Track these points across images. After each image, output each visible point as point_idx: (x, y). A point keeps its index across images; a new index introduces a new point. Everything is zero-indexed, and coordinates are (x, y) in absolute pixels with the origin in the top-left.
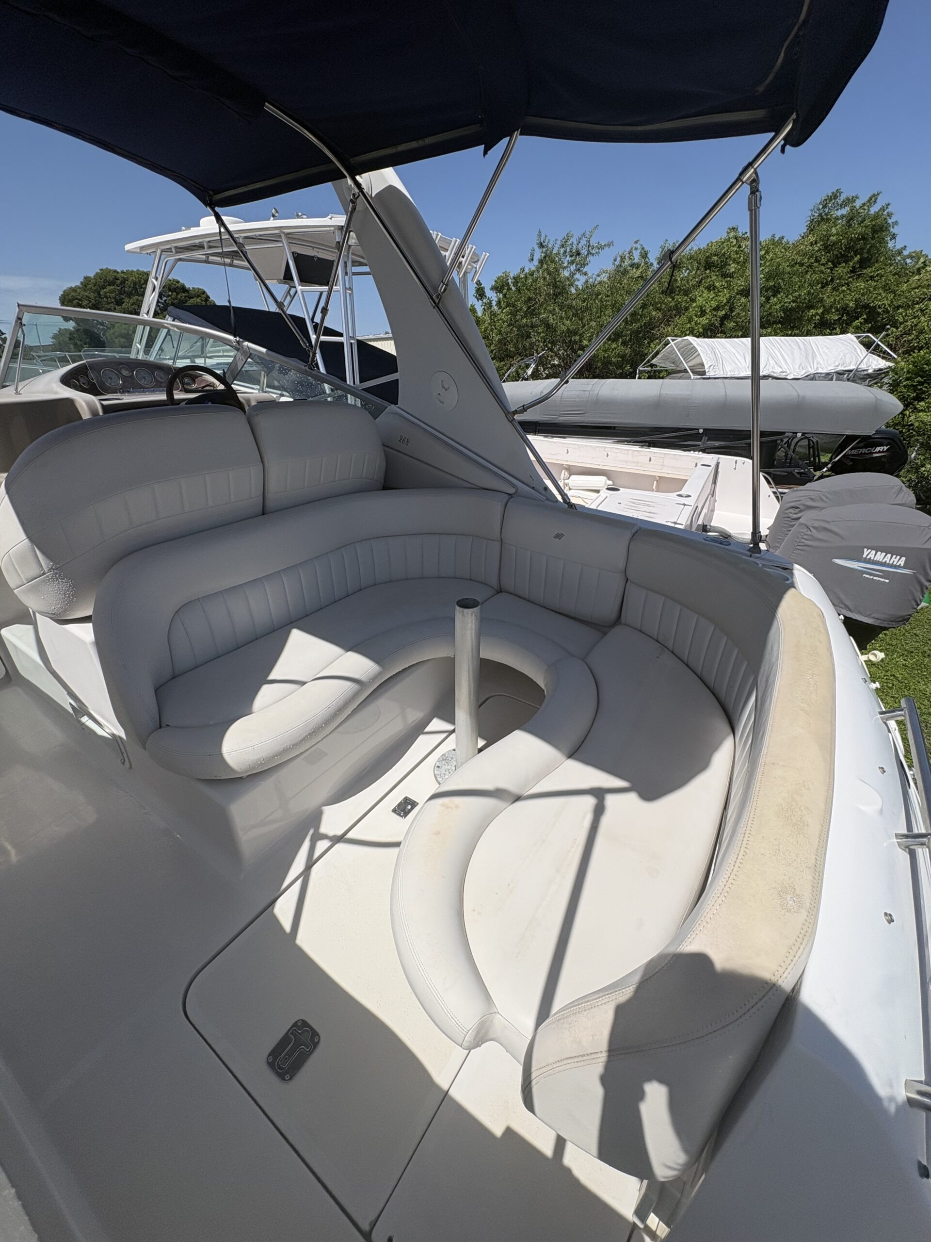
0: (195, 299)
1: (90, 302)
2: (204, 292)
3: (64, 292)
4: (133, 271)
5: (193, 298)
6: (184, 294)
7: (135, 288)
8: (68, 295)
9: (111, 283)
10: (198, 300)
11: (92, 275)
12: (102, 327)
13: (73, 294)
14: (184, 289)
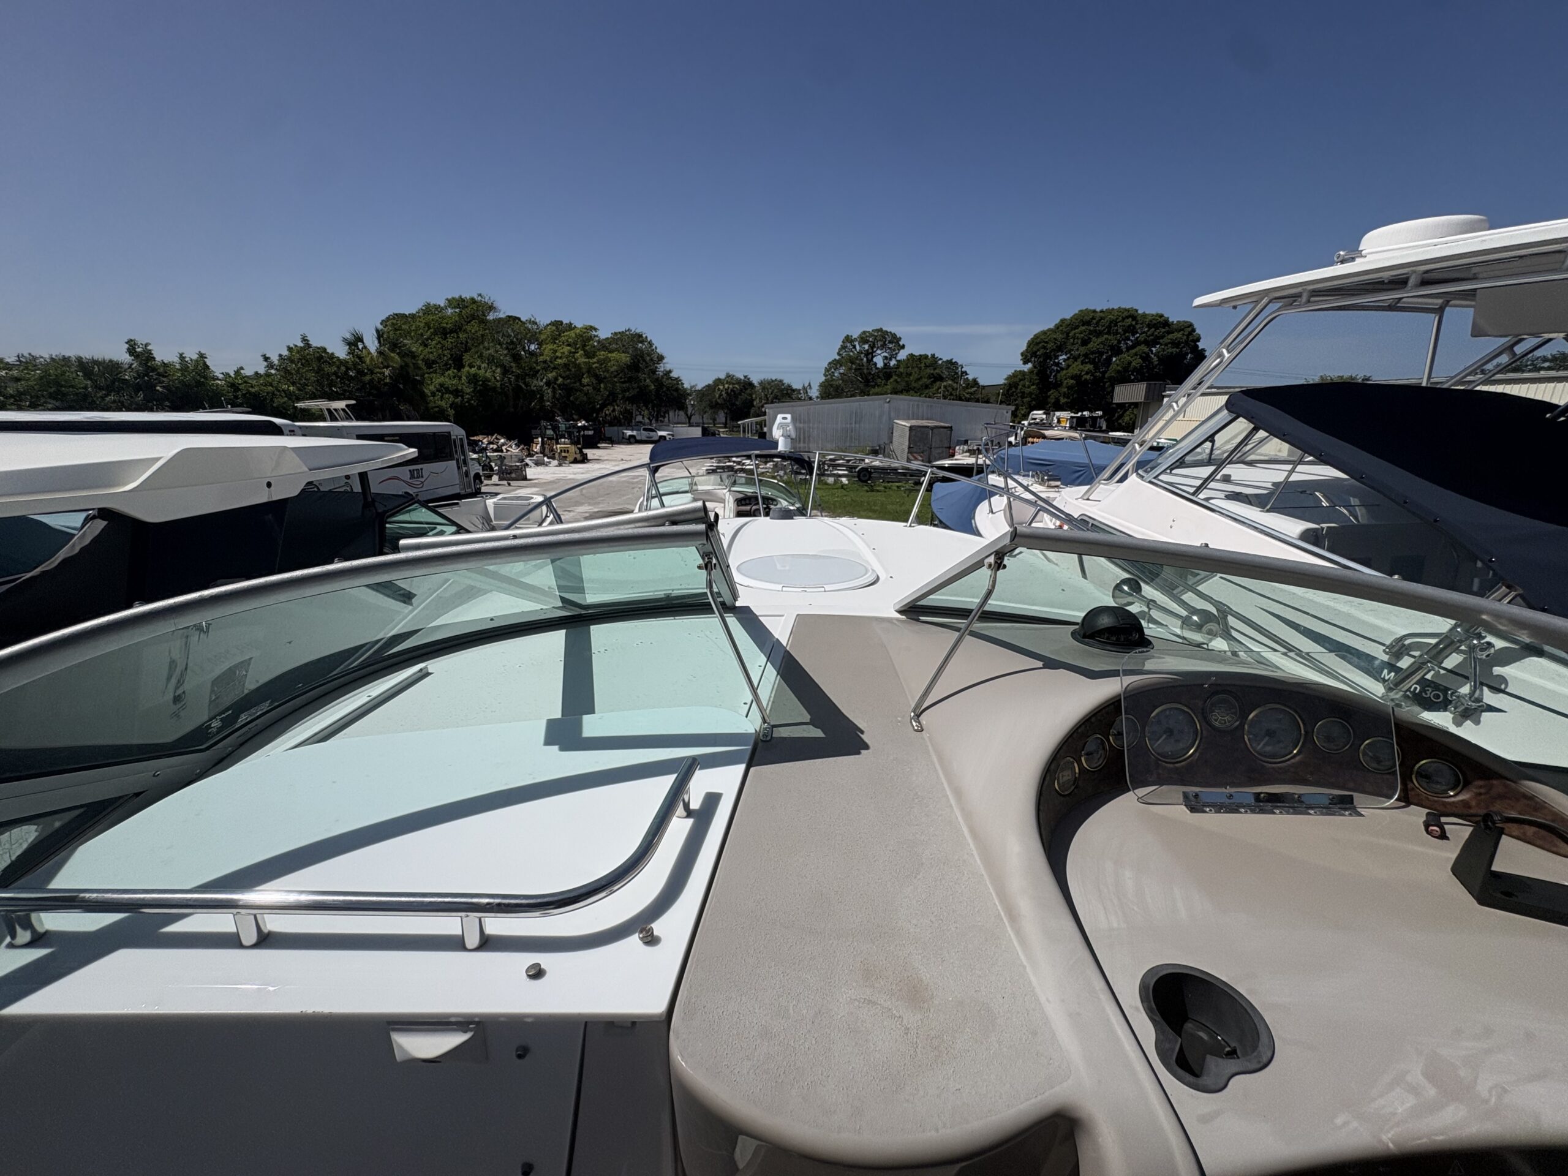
0: (1176, 334)
1: (1055, 343)
2: (1191, 325)
3: (1035, 336)
4: (1113, 309)
5: (1173, 333)
6: (1163, 330)
7: (1109, 327)
8: (1038, 338)
9: (1088, 323)
10: (1179, 335)
11: (1068, 316)
12: (1055, 368)
13: (1043, 337)
14: (1166, 323)
